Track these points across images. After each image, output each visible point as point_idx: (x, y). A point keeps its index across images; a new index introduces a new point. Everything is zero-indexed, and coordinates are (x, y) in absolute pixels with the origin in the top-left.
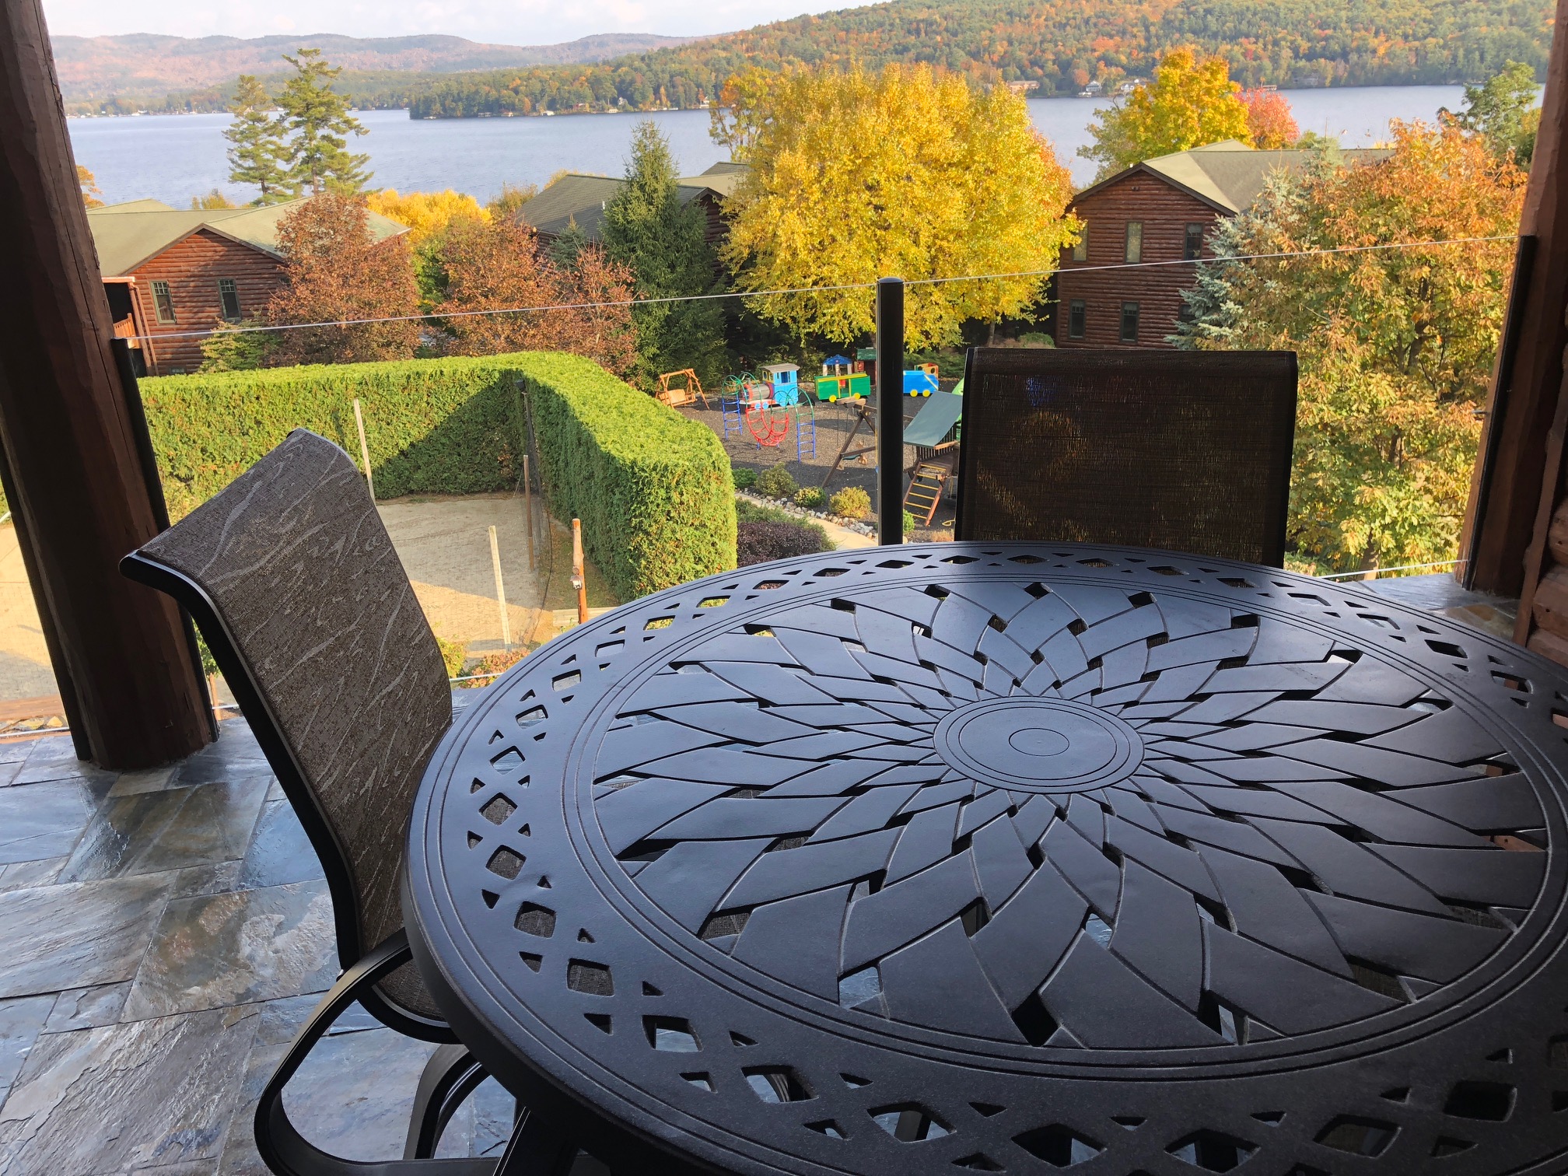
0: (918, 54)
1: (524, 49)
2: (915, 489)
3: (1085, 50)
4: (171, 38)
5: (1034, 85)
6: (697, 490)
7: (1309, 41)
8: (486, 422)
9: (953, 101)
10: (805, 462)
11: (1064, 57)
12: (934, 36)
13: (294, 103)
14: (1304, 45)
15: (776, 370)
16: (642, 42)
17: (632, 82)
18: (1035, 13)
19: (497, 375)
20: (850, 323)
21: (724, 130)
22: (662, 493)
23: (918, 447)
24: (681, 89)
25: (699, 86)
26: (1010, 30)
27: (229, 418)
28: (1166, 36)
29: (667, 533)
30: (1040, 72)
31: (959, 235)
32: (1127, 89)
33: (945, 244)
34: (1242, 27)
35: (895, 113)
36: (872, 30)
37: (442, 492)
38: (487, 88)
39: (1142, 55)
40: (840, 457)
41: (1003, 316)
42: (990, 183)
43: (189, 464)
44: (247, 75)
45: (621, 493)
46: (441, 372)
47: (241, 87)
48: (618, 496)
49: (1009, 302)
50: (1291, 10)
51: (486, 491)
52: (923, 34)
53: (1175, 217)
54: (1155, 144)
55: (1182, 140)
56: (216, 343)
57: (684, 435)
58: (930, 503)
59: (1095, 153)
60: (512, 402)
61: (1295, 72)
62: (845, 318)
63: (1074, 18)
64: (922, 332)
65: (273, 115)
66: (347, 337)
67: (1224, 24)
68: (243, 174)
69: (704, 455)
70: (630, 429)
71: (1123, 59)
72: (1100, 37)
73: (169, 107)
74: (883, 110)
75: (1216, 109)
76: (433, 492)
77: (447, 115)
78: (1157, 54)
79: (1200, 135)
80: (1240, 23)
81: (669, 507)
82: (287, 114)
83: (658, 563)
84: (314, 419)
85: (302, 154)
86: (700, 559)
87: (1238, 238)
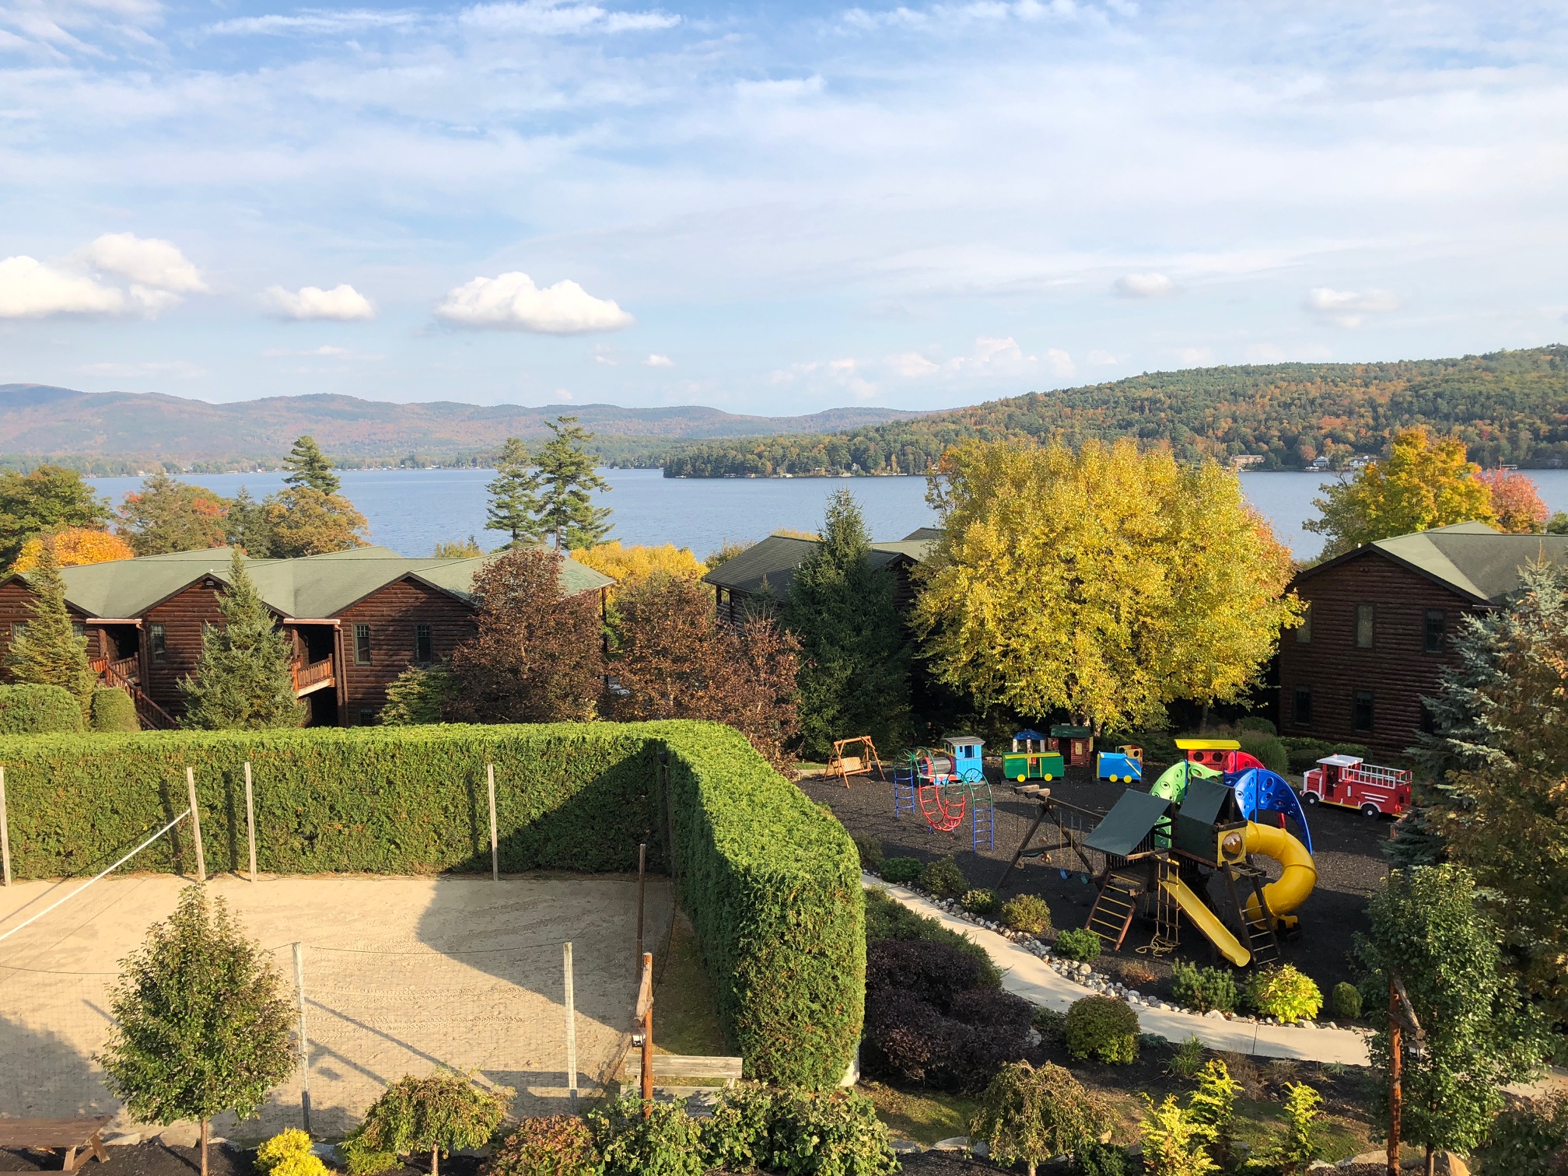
0: (1142, 429)
1: (771, 419)
2: (1103, 903)
3: (1311, 427)
4: (469, 405)
5: (1259, 459)
6: (818, 910)
7: (1549, 424)
8: (624, 795)
9: (1158, 476)
10: (981, 853)
11: (1290, 434)
12: (1158, 413)
13: (548, 462)
14: (1545, 428)
15: (959, 744)
16: (879, 416)
17: (866, 450)
18: (1260, 393)
19: (641, 745)
20: (1042, 697)
21: (939, 496)
22: (776, 910)
23: (1108, 855)
24: (911, 457)
25: (928, 454)
26: (1234, 408)
27: (362, 776)
28: (1395, 417)
29: (779, 960)
30: (1265, 447)
31: (1165, 612)
32: (1355, 464)
33: (1148, 620)
34: (1475, 410)
35: (1092, 488)
36: (1097, 408)
37: (571, 869)
38: (734, 453)
39: (1370, 433)
40: (1019, 854)
41: (1216, 700)
42: (1200, 558)
43: (316, 821)
44: (513, 437)
45: (731, 905)
46: (584, 738)
47: (507, 447)
48: (727, 908)
49: (1222, 685)
50: (1528, 395)
51: (617, 870)
52: (1147, 411)
53: (1412, 601)
54: (1387, 523)
55: (1416, 519)
56: (401, 686)
57: (813, 837)
58: (1121, 923)
59: (1322, 527)
60: (653, 774)
61: (1537, 453)
62: (1036, 691)
63: (1299, 399)
64: (1123, 713)
65: (529, 471)
66: (525, 687)
67: (1456, 406)
68: (498, 522)
69: (829, 866)
70: (755, 825)
71: (1351, 437)
72: (1327, 417)
73: (458, 463)
74: (1082, 486)
75: (1454, 489)
76: (562, 868)
77: (697, 474)
78: (1386, 433)
79: (1437, 514)
80: (1473, 406)
81: (784, 928)
82: (542, 472)
83: (766, 997)
84: (447, 782)
85: (550, 507)
86: (817, 996)
87: (1492, 640)
